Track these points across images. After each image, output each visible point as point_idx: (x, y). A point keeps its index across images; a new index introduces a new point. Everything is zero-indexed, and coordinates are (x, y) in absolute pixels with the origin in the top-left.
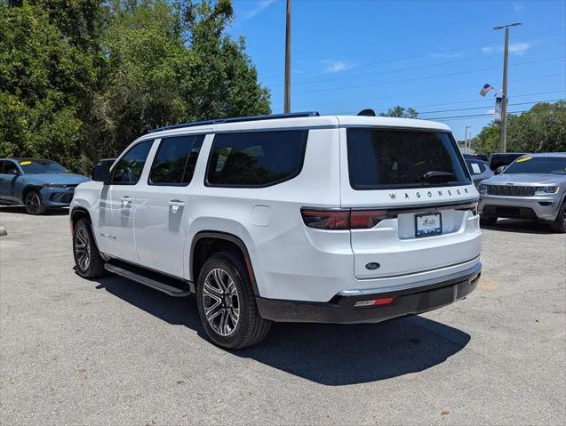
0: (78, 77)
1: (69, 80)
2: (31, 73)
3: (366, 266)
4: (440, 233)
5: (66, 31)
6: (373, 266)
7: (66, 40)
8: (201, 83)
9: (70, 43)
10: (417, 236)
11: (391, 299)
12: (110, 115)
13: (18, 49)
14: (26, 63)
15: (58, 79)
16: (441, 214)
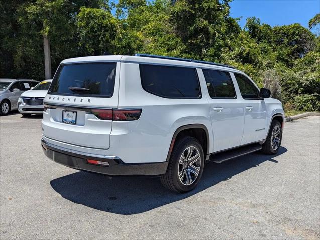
4: (75, 124)
10: (63, 122)
16: (76, 112)
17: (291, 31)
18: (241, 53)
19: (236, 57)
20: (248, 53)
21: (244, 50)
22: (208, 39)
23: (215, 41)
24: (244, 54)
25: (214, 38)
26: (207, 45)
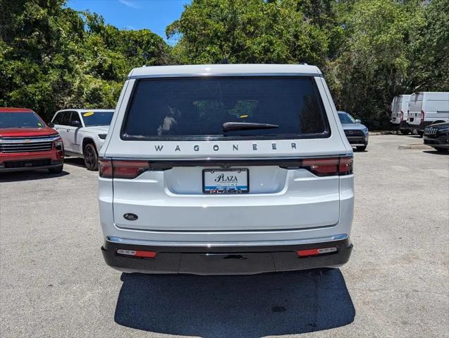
0: (313, 49)
1: (305, 52)
2: (274, 50)
3: (124, 216)
4: (247, 192)
5: (308, 14)
6: (130, 217)
7: (308, 20)
8: (429, 40)
9: (311, 23)
10: (205, 192)
11: (154, 253)
12: (339, 76)
13: (267, 34)
14: (271, 43)
15: (297, 52)
16: (248, 171)
17: (146, 38)
18: (100, 66)
19: (92, 70)
20: (111, 66)
21: (105, 61)
22: (48, 39)
23: (61, 44)
24: (106, 66)
25: (58, 39)
26: (49, 50)
